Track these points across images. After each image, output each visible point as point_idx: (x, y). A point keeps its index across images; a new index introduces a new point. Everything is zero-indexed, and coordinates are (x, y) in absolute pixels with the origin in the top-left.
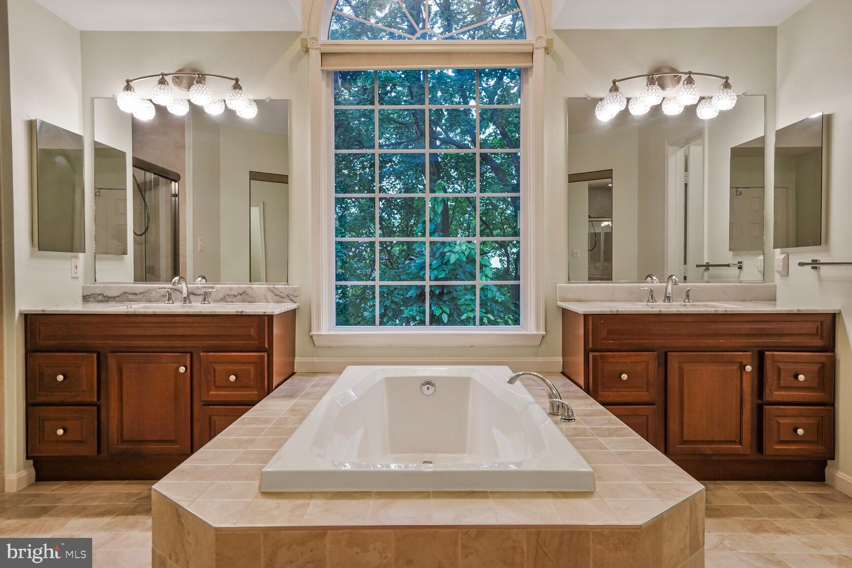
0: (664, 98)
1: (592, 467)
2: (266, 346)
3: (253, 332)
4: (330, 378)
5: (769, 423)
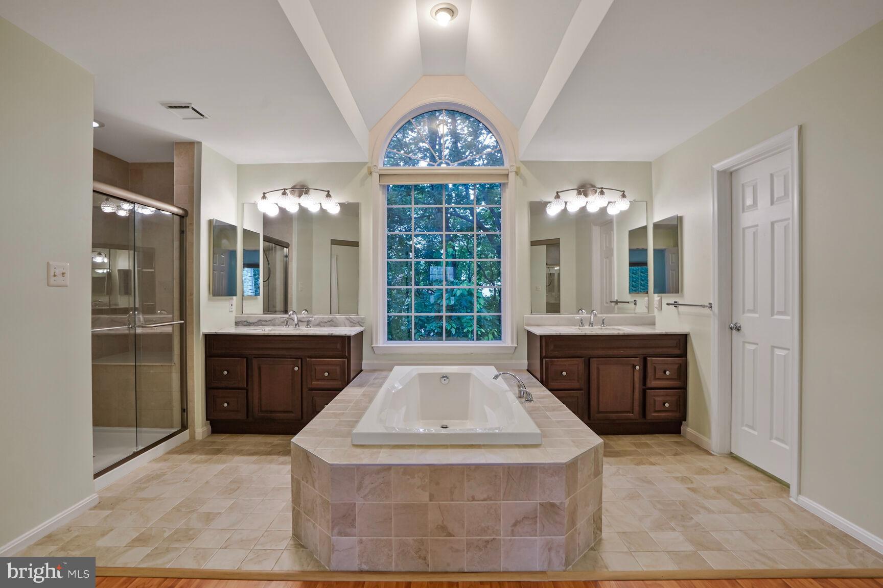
0: (587, 202)
1: (541, 430)
2: (347, 355)
3: (339, 346)
4: (384, 373)
5: (649, 400)
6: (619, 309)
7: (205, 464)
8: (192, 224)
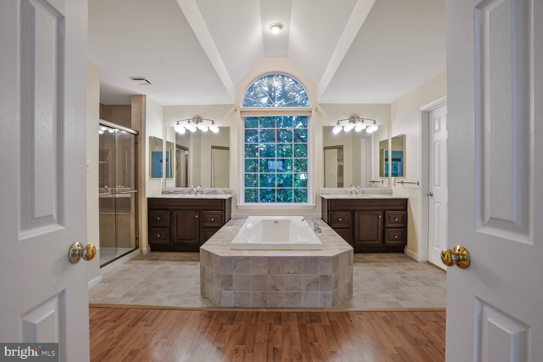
0: (355, 126)
2: (224, 209)
5: (387, 234)
6: (375, 185)
7: (151, 265)
8: (141, 139)
